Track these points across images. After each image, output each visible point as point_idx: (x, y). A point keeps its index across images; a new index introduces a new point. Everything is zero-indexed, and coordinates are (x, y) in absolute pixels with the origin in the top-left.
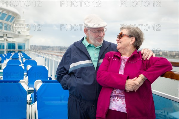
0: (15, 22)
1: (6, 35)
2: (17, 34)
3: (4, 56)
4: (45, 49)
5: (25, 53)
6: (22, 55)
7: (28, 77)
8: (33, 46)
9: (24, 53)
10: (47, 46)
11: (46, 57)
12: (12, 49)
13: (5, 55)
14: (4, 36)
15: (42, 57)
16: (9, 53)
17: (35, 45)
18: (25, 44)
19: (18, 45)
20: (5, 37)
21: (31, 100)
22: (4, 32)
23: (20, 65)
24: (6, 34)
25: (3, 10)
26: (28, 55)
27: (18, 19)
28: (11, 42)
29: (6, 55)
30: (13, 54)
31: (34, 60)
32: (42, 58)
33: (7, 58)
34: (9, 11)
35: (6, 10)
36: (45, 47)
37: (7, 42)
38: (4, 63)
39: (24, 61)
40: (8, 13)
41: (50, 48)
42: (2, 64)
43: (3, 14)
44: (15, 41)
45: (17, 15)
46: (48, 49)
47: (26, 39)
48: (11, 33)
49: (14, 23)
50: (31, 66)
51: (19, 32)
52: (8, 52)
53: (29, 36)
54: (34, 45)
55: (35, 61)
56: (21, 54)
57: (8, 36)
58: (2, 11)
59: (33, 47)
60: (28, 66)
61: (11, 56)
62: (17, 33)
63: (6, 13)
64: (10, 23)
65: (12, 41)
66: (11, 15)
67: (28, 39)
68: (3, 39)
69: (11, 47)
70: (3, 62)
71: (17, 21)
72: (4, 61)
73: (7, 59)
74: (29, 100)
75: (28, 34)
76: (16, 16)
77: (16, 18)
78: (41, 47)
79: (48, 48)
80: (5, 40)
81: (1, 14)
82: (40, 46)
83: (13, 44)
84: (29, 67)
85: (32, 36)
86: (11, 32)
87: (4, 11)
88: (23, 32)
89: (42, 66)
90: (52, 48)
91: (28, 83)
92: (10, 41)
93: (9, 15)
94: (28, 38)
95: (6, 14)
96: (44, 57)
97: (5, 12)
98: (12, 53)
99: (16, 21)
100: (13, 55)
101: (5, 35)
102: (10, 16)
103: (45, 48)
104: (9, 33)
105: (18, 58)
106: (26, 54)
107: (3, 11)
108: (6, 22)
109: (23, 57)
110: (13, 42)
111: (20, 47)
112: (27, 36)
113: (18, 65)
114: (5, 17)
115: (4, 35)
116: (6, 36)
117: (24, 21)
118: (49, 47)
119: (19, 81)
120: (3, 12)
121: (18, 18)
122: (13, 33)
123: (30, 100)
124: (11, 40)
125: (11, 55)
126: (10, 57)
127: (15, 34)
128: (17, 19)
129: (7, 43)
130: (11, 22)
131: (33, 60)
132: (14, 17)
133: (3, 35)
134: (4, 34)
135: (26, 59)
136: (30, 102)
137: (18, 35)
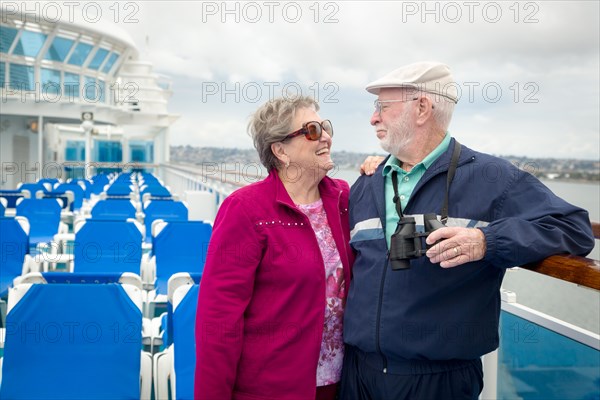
0: (121, 73)
1: (89, 116)
2: (125, 113)
3: (84, 187)
4: (221, 159)
5: (154, 175)
6: (141, 182)
7: (154, 257)
8: (180, 147)
9: (150, 175)
10: (228, 150)
11: (219, 190)
12: (113, 160)
13: (87, 183)
14: (83, 119)
15: (205, 189)
16: (101, 175)
17: (189, 147)
18: (153, 143)
19: (131, 146)
20: (87, 123)
21: (161, 336)
22: (83, 107)
23: (129, 220)
24: (92, 114)
25: (81, 34)
26: (162, 183)
27: (132, 62)
28: (109, 139)
29: (91, 181)
30: (113, 178)
31: (180, 200)
32: (207, 192)
33: (92, 192)
34: (99, 37)
35: (89, 32)
36: (222, 150)
37: (95, 137)
38: (83, 209)
39: (147, 203)
40: (97, 43)
41: (238, 155)
42: (76, 212)
43: (82, 45)
44: (120, 135)
45: (125, 47)
46: (232, 160)
47: (157, 127)
48: (109, 110)
49: (116, 75)
50: (166, 224)
51: (135, 104)
52: (99, 170)
53: (165, 116)
54: (185, 145)
55: (181, 204)
56: (140, 177)
57: (96, 118)
58: (76, 35)
59: (181, 154)
60: (155, 222)
61: (106, 188)
62: (126, 108)
63: (92, 43)
64: (104, 75)
65: (112, 136)
66: (108, 48)
67: (164, 129)
68: (80, 129)
69: (110, 155)
70: (80, 206)
71: (128, 68)
72: (84, 203)
73: (92, 195)
74: (155, 338)
75: (164, 112)
76: (123, 52)
77: (124, 60)
78: (210, 154)
79: (233, 157)
80: (88, 134)
81: (75, 45)
82: (204, 149)
83: (114, 143)
84: (159, 226)
85: (178, 117)
86: (107, 104)
87: (84, 36)
88: (148, 103)
89: (201, 222)
90: (243, 156)
91: (155, 278)
92: (106, 135)
93: (101, 50)
94: (164, 123)
95: (91, 47)
96: (211, 191)
97: (87, 40)
98: (111, 175)
99: (122, 68)
100: (111, 182)
101: (87, 115)
102: (103, 53)
103: (222, 156)
104: (100, 109)
105: (128, 194)
106: (156, 179)
107: (79, 37)
108: (91, 73)
109: (146, 191)
110: (115, 139)
111: (138, 155)
112: (160, 117)
113: (125, 221)
114: (86, 57)
115: (85, 116)
116: (92, 118)
117: (150, 67)
118: (234, 152)
119: (116, 278)
120: (82, 41)
121: (130, 58)
122: (113, 107)
123: (157, 336)
124: (107, 133)
125: (107, 182)
126: (102, 190)
127: (120, 111)
128: (127, 62)
129: (95, 140)
130: (106, 70)
131: (176, 200)
132: (117, 56)
133: (79, 117)
134: (83, 114)
135: (152, 195)
136: (157, 343)
137: (131, 116)
